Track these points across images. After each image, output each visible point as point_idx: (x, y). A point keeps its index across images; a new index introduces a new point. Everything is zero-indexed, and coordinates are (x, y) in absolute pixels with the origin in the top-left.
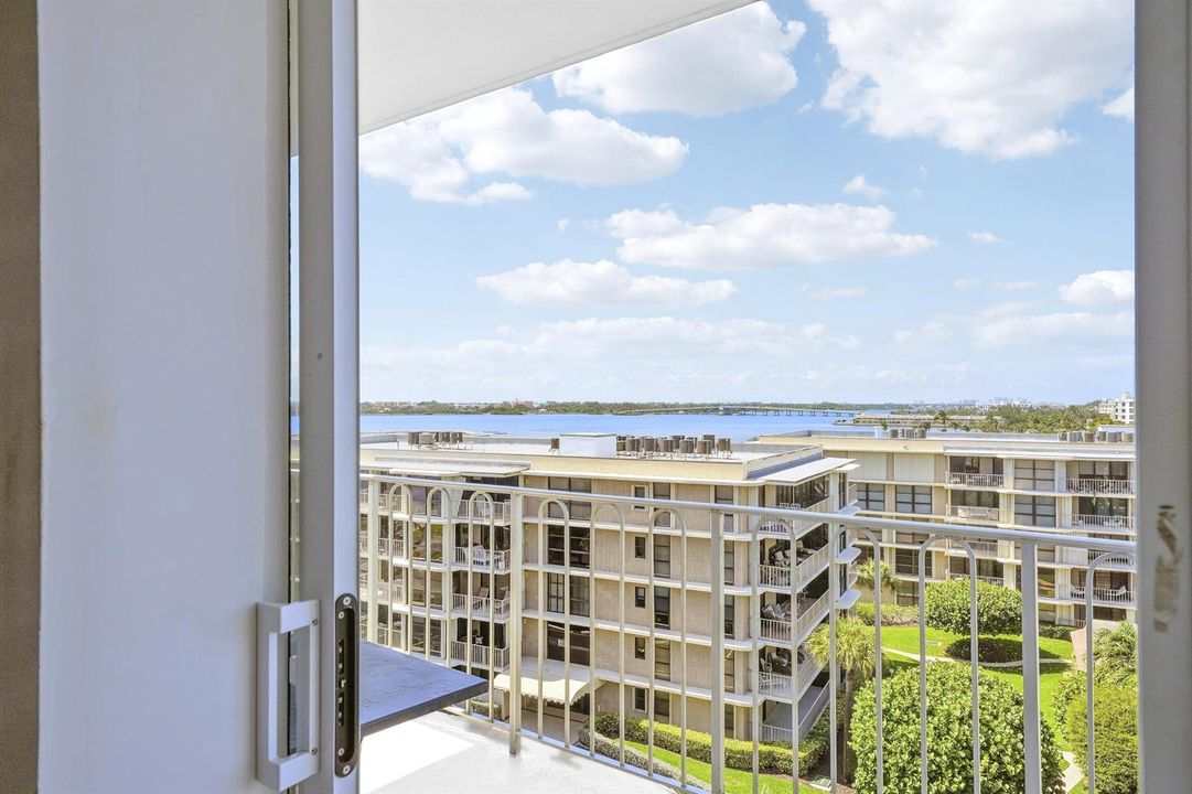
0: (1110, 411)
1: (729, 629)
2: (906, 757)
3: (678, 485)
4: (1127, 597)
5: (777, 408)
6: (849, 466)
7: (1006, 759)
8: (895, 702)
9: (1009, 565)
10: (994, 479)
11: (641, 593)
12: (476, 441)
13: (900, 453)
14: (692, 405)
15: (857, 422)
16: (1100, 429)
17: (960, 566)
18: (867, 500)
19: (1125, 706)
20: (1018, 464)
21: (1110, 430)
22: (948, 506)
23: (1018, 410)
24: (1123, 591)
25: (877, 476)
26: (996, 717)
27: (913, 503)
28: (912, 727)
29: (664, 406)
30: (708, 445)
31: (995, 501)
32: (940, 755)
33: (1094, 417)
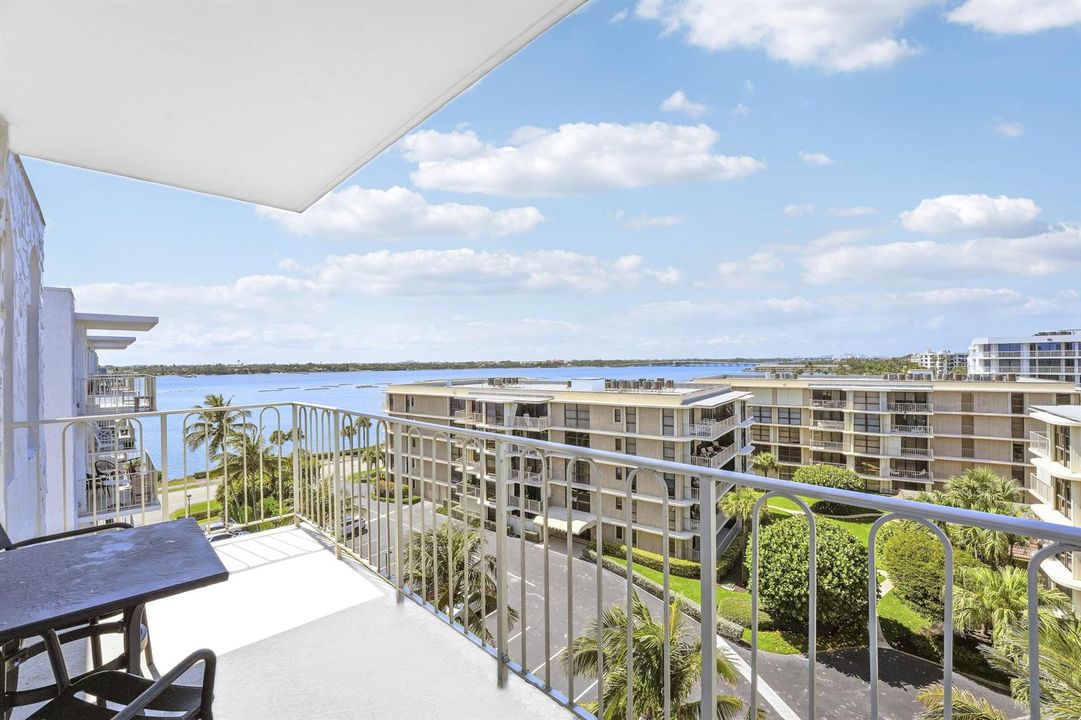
0: (918, 360)
1: (672, 494)
2: (780, 573)
3: (640, 408)
4: (926, 476)
5: (708, 362)
6: (747, 396)
7: (844, 576)
8: (774, 540)
9: (850, 456)
10: (841, 404)
11: (619, 471)
12: (526, 383)
13: (781, 388)
14: (657, 361)
15: (757, 369)
16: (909, 372)
17: (819, 457)
18: (761, 417)
19: (921, 544)
20: (856, 394)
21: (916, 372)
22: (812, 420)
23: (859, 361)
24: (924, 472)
25: (767, 402)
26: (838, 550)
27: (789, 419)
28: (783, 555)
29: (640, 361)
30: (660, 384)
31: (841, 417)
32: (801, 572)
33: (907, 365)
